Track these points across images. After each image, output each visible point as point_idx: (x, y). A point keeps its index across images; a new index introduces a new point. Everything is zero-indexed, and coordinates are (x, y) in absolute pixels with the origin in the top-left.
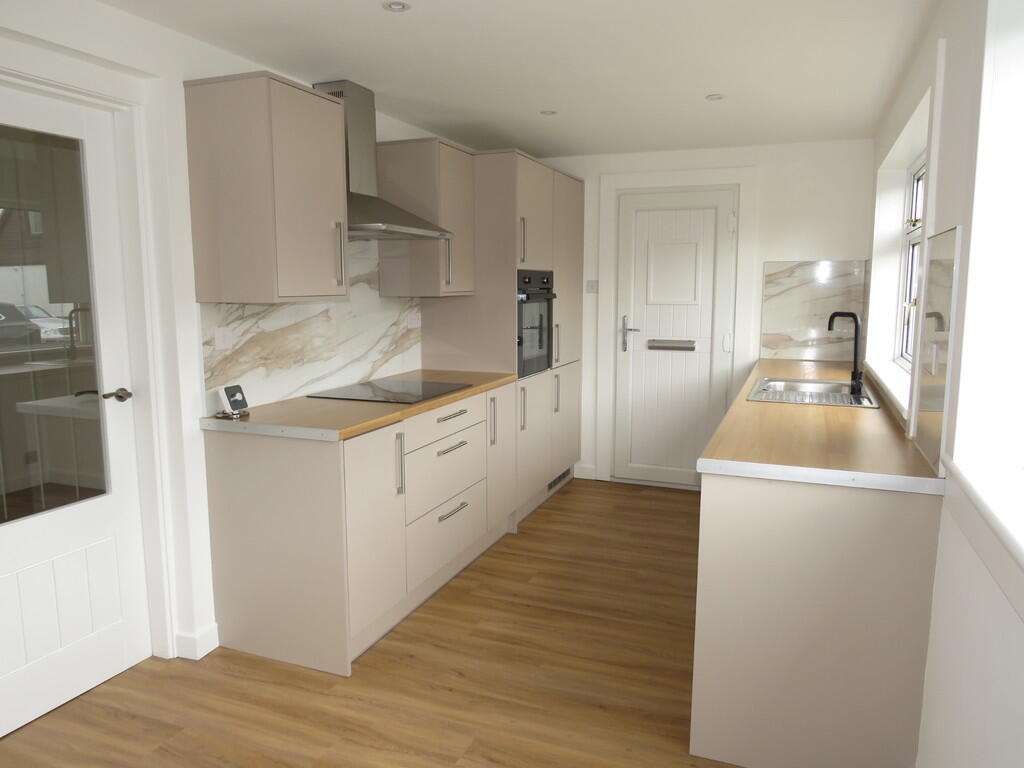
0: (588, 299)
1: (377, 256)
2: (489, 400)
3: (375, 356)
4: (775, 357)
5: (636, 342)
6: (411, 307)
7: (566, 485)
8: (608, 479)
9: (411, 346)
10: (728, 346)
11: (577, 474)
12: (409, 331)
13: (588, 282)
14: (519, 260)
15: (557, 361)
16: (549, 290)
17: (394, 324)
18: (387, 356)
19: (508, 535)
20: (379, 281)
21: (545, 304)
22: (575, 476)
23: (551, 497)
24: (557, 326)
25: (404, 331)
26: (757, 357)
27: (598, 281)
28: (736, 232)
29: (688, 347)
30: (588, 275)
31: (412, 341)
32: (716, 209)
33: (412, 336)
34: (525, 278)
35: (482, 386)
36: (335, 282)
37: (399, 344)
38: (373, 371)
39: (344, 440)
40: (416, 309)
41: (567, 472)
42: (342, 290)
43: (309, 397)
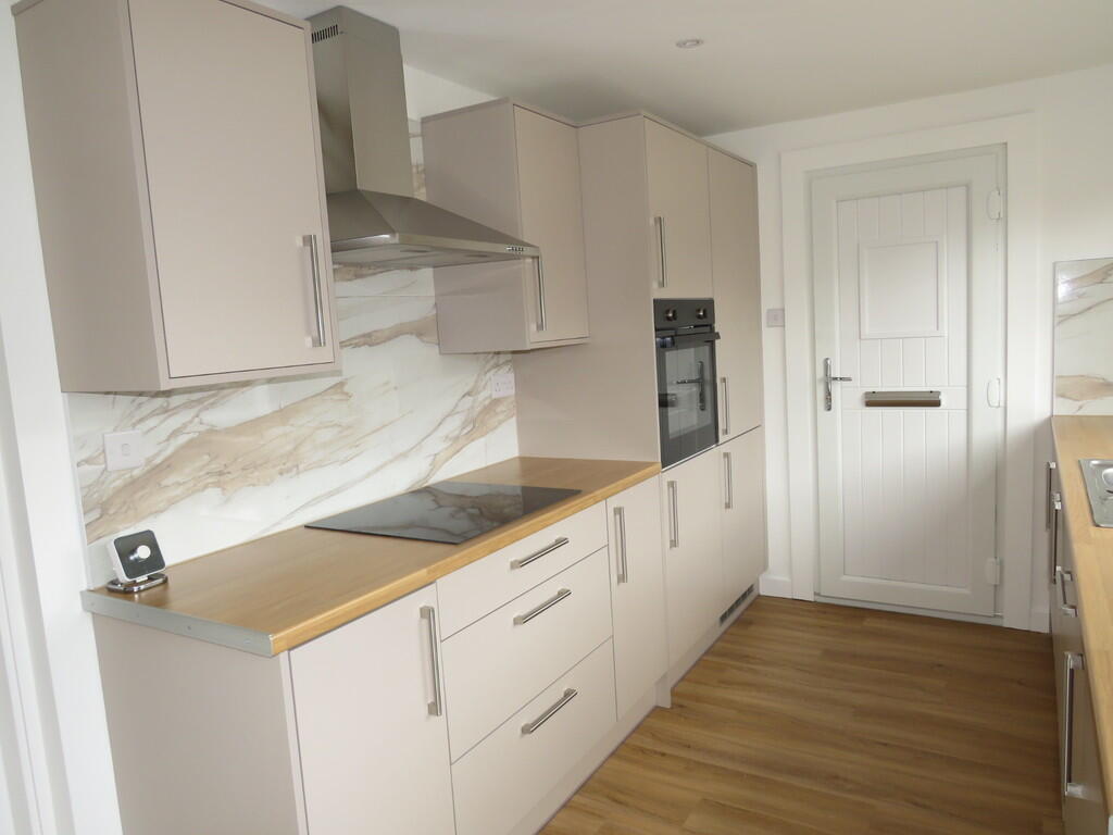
0: (769, 336)
1: (432, 293)
2: (611, 514)
3: (436, 444)
4: (1079, 413)
5: (847, 397)
6: (497, 366)
7: (747, 609)
8: (810, 597)
9: (500, 423)
10: (996, 396)
11: (764, 590)
12: (496, 402)
13: (769, 311)
14: (655, 285)
15: (726, 432)
16: (711, 326)
17: (468, 394)
18: (457, 443)
19: (657, 711)
20: (440, 332)
21: (707, 348)
22: (762, 593)
23: (725, 633)
24: (724, 380)
25: (487, 402)
26: (1049, 414)
27: (783, 310)
28: (1004, 219)
29: (931, 401)
30: (768, 302)
31: (501, 417)
32: (968, 187)
33: (500, 408)
34: (668, 312)
35: (598, 492)
36: (308, 341)
37: (477, 425)
38: (434, 467)
39: (290, 650)
40: (506, 368)
41: (750, 590)
42: (325, 354)
43: (307, 527)
